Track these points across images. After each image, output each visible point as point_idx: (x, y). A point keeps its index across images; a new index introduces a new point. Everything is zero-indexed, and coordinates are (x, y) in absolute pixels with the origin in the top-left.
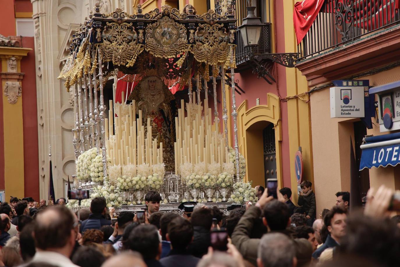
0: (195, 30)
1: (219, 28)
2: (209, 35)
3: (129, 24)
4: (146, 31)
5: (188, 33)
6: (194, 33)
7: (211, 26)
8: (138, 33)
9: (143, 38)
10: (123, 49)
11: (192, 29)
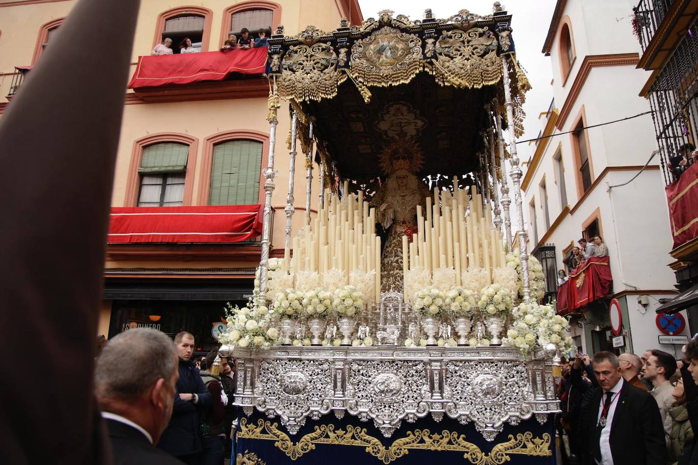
0: (437, 39)
1: (480, 34)
2: (462, 45)
3: (325, 45)
4: (352, 50)
5: (424, 46)
7: (465, 31)
9: (346, 60)
10: (311, 79)
11: (430, 37)
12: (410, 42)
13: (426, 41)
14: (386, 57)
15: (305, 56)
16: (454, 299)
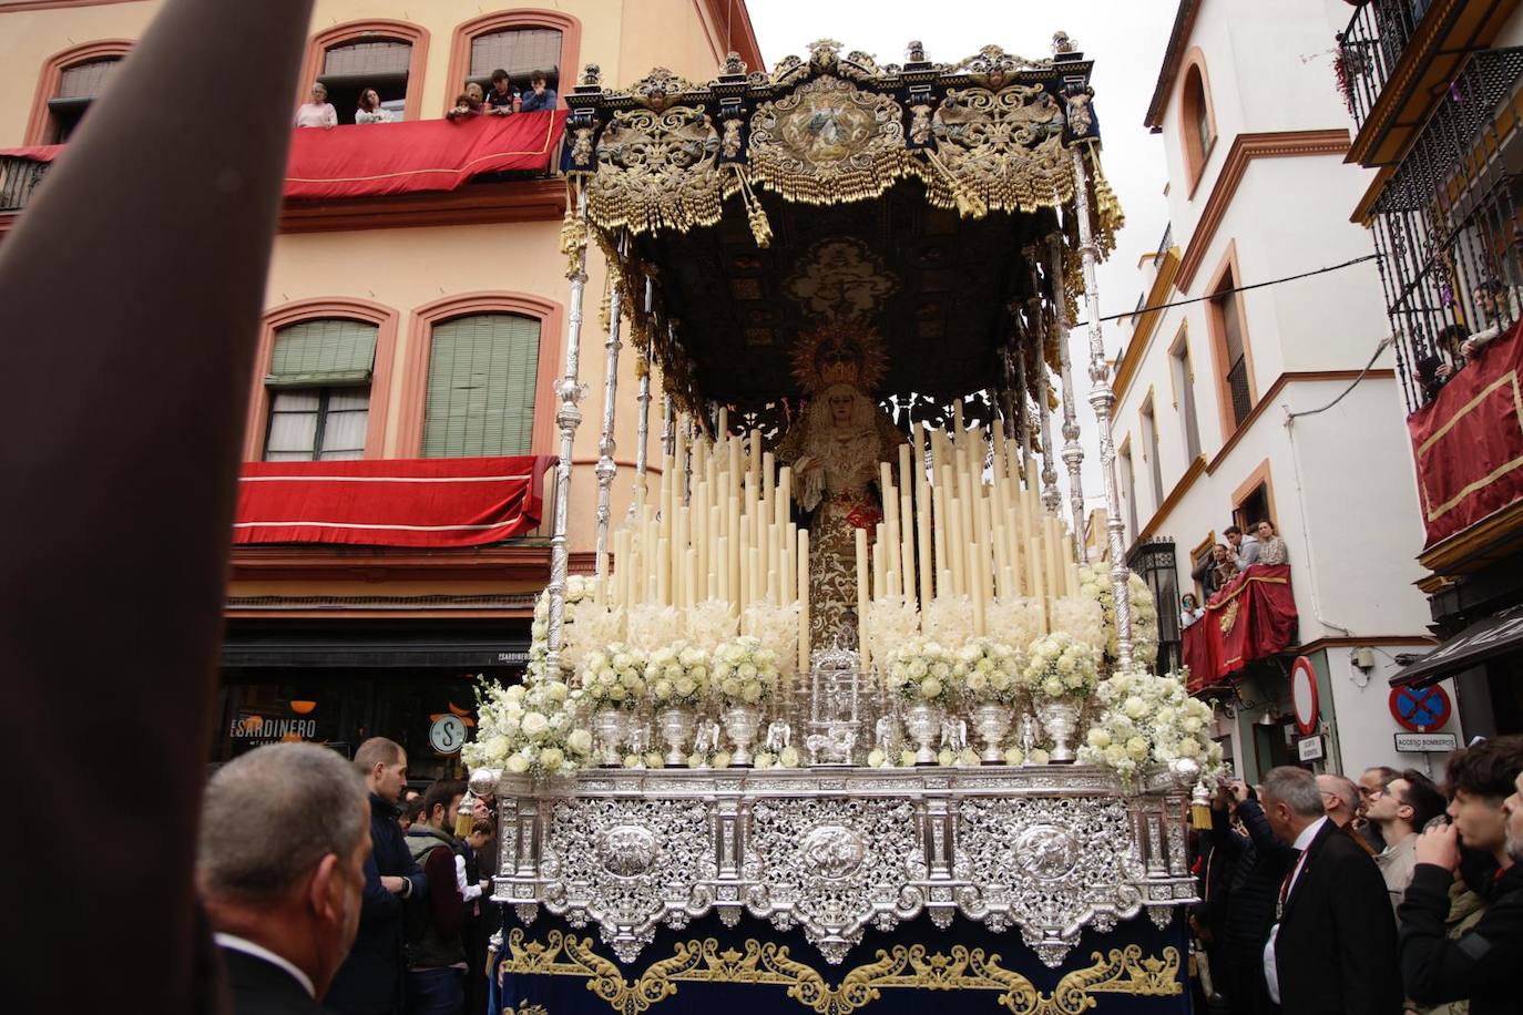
0: (935, 106)
1: (1026, 98)
2: (988, 120)
3: (693, 111)
4: (752, 124)
5: (907, 120)
7: (995, 92)
9: (739, 146)
10: (663, 184)
11: (921, 102)
12: (878, 111)
13: (913, 109)
14: (827, 141)
15: (648, 134)
16: (972, 666)
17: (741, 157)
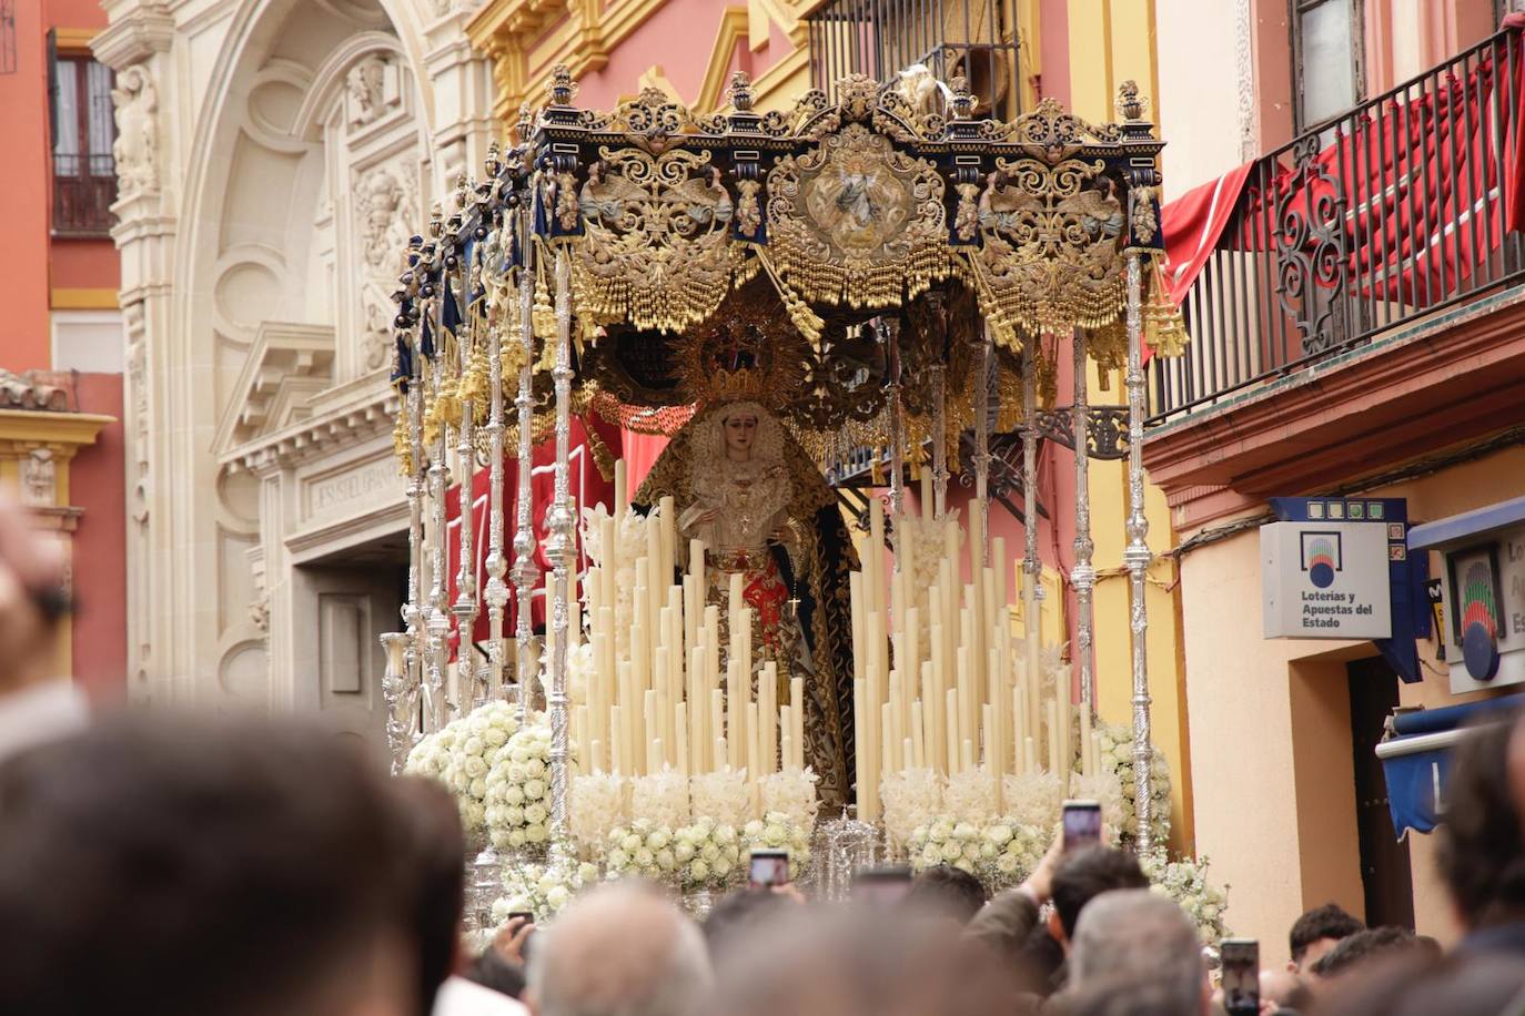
0: (983, 186)
1: (1084, 180)
2: (1040, 208)
3: (697, 158)
4: (770, 187)
5: (951, 200)
6: (977, 199)
7: (1050, 168)
8: (736, 196)
9: (757, 219)
10: (668, 262)
11: (968, 180)
12: (917, 184)
13: (958, 188)
14: (858, 222)
15: (644, 187)
16: (1003, 848)
17: (760, 235)
